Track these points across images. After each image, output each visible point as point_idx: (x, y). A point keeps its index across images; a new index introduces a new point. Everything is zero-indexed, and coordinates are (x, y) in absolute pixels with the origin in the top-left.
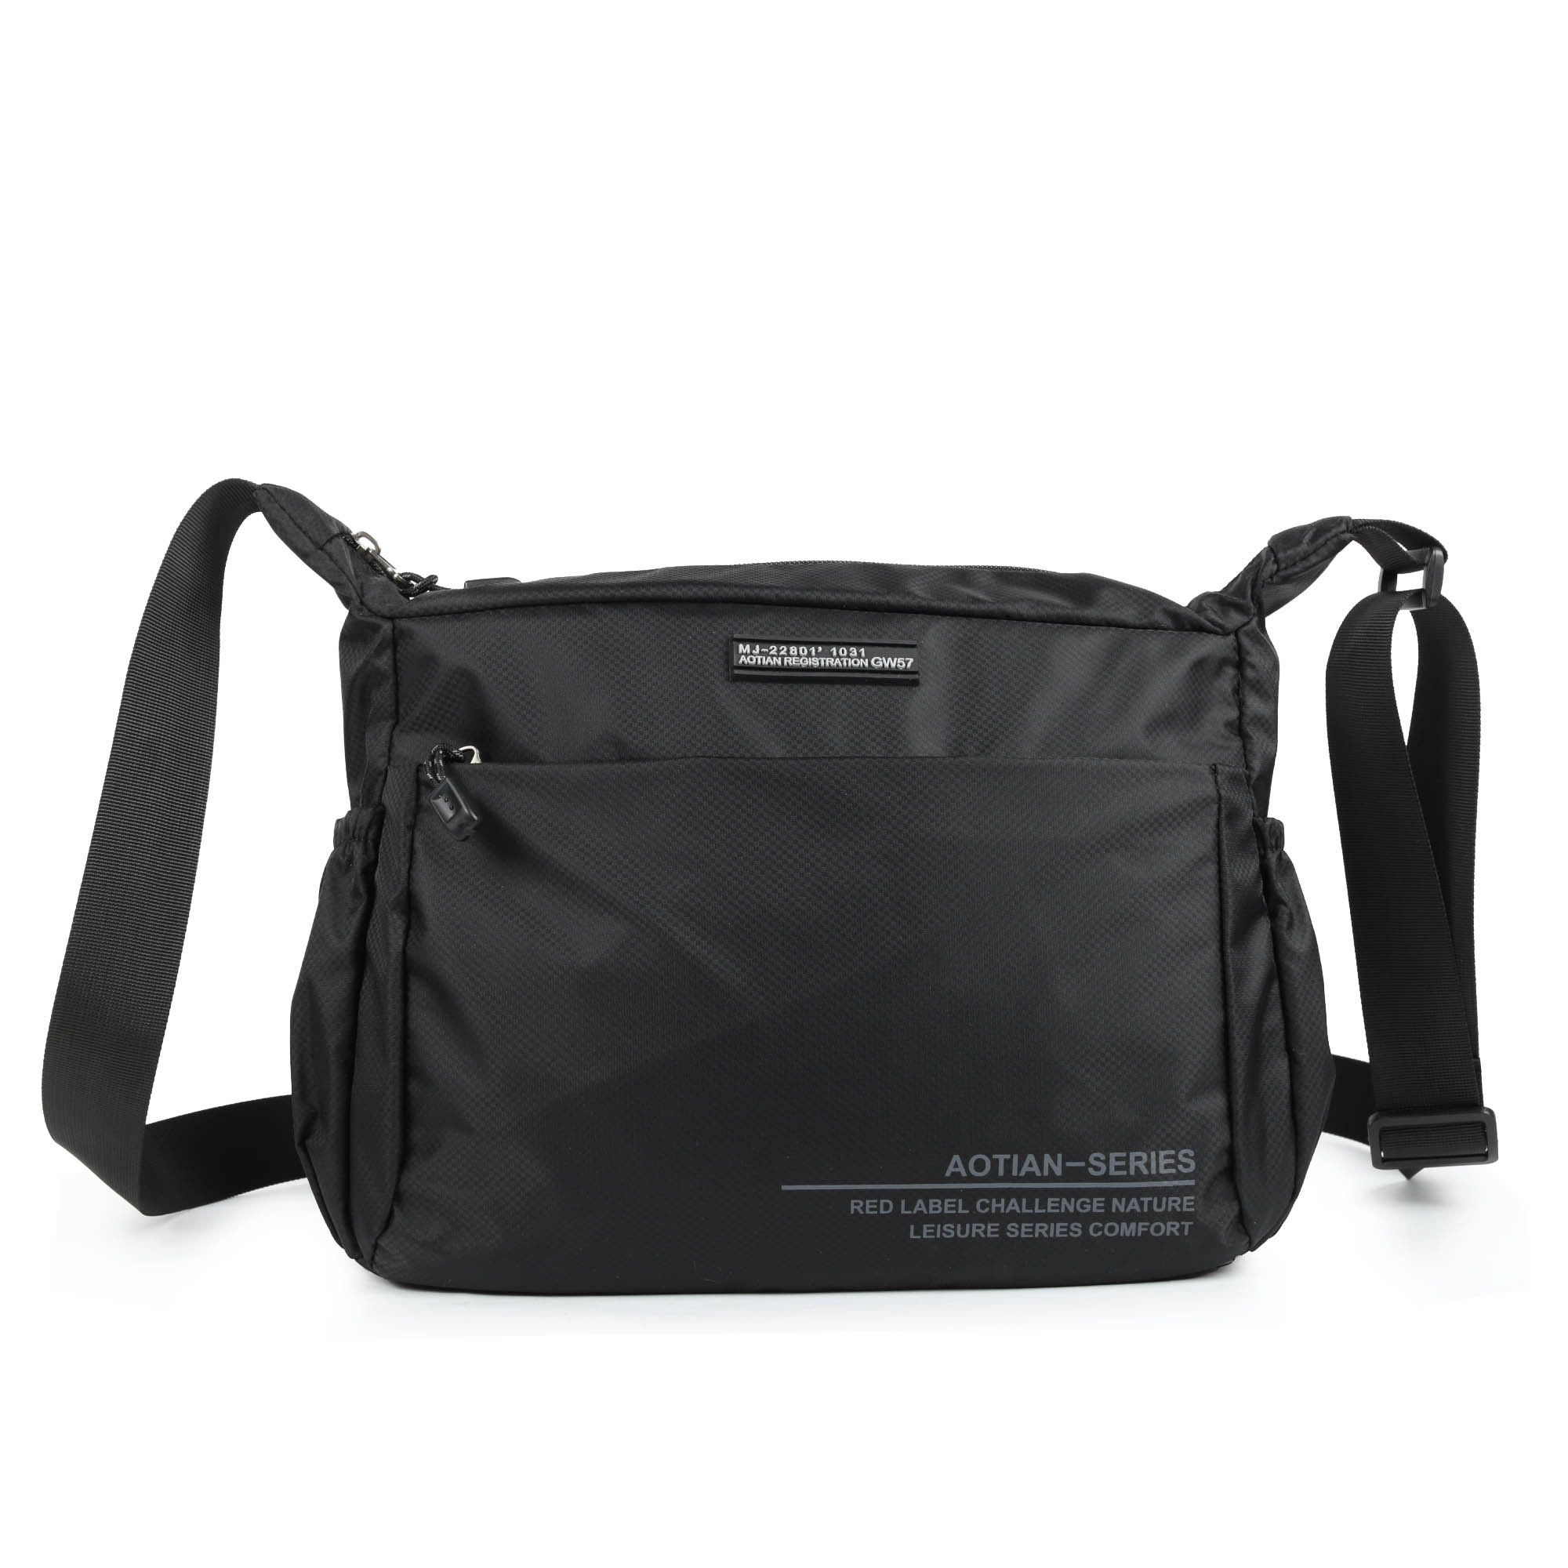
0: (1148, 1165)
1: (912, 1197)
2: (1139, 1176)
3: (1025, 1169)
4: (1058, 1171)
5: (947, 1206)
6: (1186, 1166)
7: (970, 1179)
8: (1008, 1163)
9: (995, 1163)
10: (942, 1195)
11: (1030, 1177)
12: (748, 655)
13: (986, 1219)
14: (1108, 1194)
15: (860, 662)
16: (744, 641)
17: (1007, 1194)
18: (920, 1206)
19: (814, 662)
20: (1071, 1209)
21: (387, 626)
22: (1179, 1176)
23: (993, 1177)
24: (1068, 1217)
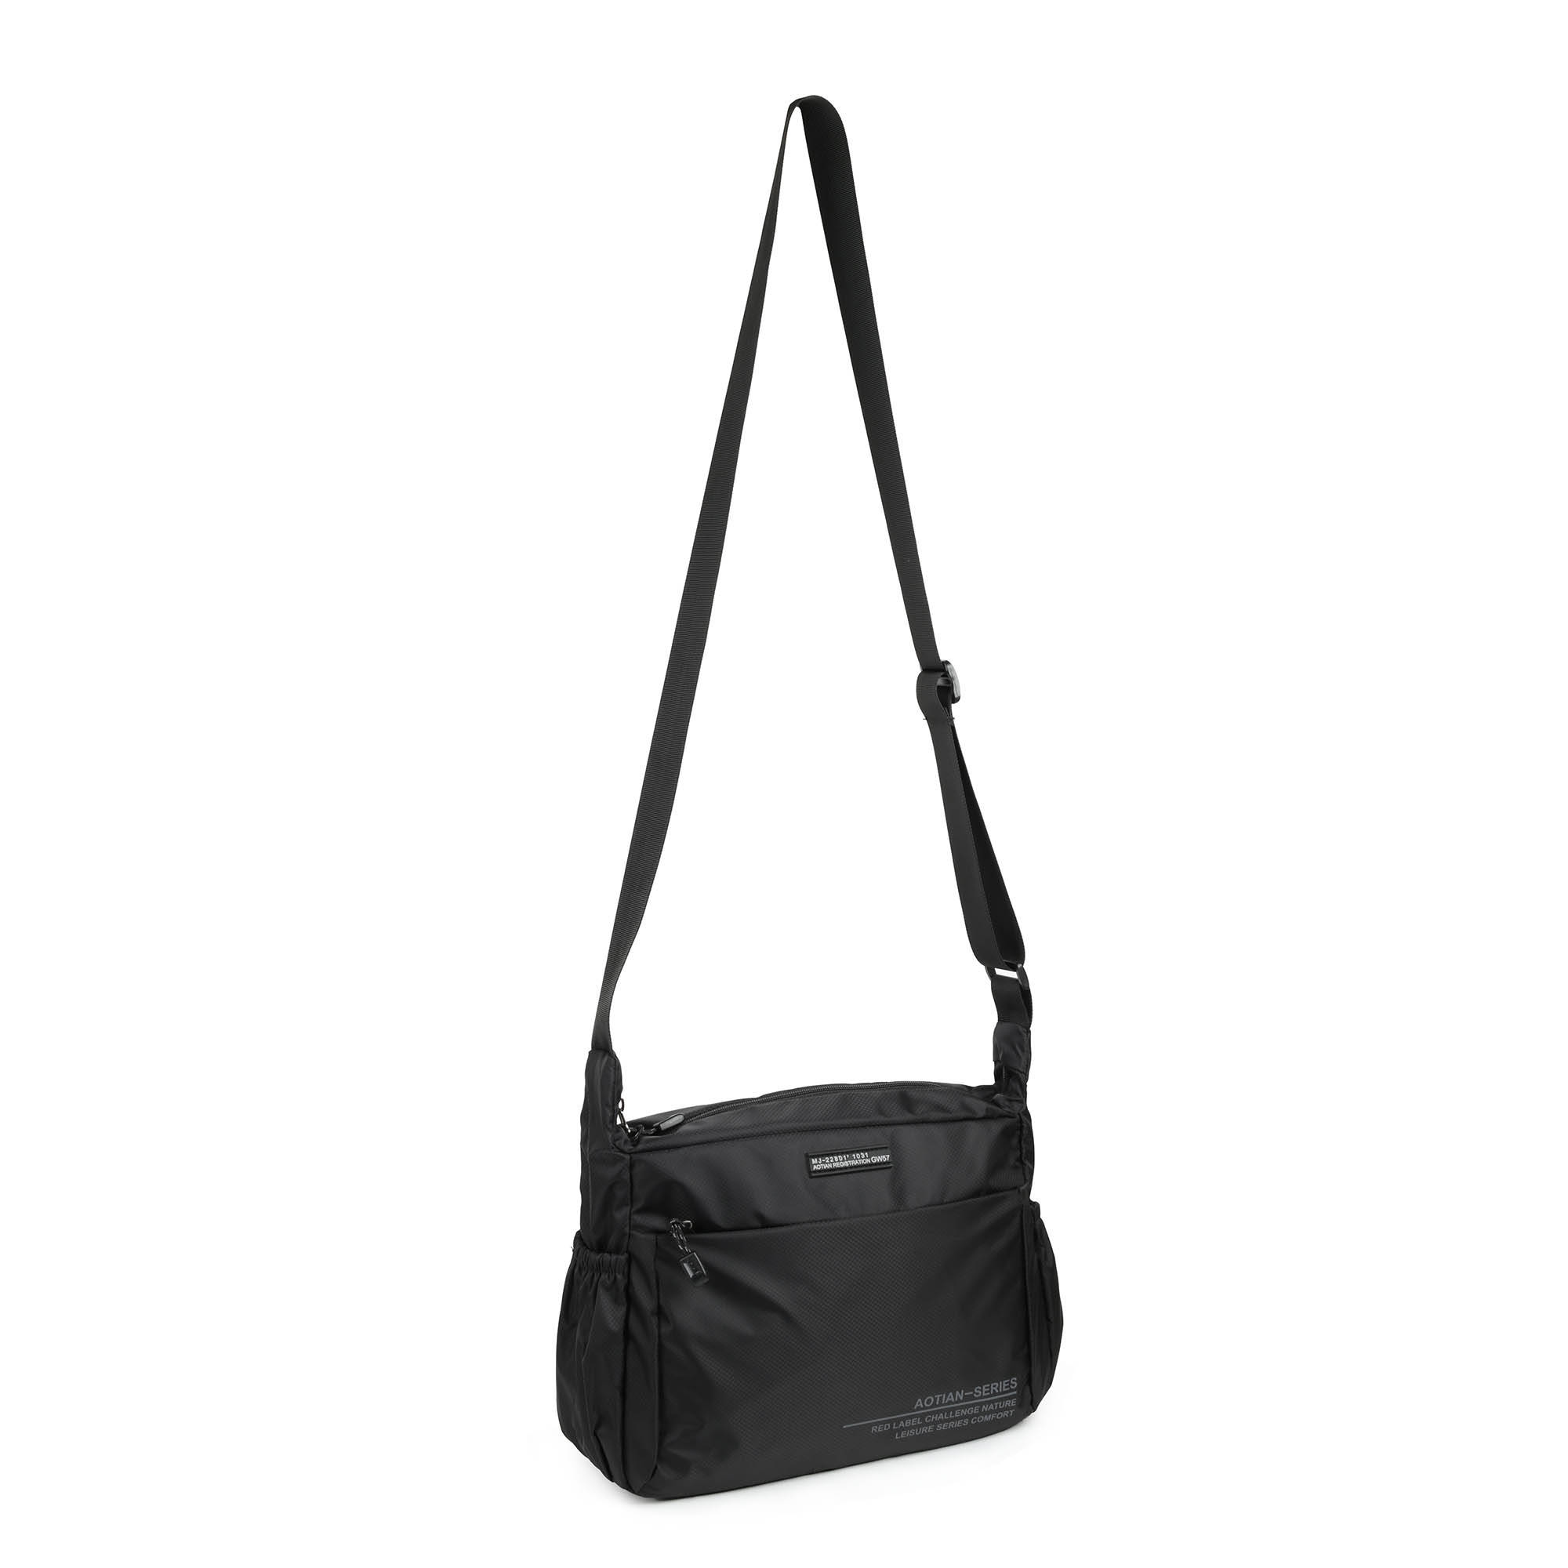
0: (998, 1389)
1: (898, 1421)
2: (995, 1394)
3: (948, 1399)
4: (961, 1398)
5: (913, 1422)
6: (1014, 1385)
7: (925, 1408)
8: (941, 1398)
9: (935, 1399)
10: (911, 1417)
11: (950, 1403)
12: (817, 1164)
13: (928, 1425)
14: (981, 1404)
15: (868, 1161)
16: (814, 1157)
17: (938, 1412)
18: (902, 1424)
19: (846, 1164)
20: (965, 1414)
21: (627, 1157)
22: (1011, 1390)
23: (934, 1405)
24: (963, 1417)
